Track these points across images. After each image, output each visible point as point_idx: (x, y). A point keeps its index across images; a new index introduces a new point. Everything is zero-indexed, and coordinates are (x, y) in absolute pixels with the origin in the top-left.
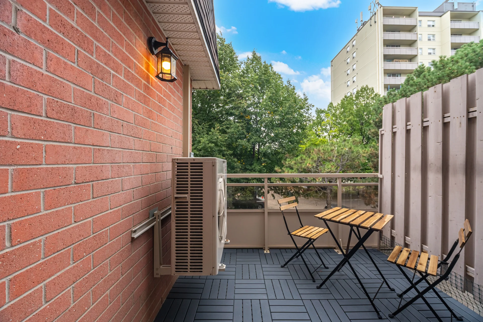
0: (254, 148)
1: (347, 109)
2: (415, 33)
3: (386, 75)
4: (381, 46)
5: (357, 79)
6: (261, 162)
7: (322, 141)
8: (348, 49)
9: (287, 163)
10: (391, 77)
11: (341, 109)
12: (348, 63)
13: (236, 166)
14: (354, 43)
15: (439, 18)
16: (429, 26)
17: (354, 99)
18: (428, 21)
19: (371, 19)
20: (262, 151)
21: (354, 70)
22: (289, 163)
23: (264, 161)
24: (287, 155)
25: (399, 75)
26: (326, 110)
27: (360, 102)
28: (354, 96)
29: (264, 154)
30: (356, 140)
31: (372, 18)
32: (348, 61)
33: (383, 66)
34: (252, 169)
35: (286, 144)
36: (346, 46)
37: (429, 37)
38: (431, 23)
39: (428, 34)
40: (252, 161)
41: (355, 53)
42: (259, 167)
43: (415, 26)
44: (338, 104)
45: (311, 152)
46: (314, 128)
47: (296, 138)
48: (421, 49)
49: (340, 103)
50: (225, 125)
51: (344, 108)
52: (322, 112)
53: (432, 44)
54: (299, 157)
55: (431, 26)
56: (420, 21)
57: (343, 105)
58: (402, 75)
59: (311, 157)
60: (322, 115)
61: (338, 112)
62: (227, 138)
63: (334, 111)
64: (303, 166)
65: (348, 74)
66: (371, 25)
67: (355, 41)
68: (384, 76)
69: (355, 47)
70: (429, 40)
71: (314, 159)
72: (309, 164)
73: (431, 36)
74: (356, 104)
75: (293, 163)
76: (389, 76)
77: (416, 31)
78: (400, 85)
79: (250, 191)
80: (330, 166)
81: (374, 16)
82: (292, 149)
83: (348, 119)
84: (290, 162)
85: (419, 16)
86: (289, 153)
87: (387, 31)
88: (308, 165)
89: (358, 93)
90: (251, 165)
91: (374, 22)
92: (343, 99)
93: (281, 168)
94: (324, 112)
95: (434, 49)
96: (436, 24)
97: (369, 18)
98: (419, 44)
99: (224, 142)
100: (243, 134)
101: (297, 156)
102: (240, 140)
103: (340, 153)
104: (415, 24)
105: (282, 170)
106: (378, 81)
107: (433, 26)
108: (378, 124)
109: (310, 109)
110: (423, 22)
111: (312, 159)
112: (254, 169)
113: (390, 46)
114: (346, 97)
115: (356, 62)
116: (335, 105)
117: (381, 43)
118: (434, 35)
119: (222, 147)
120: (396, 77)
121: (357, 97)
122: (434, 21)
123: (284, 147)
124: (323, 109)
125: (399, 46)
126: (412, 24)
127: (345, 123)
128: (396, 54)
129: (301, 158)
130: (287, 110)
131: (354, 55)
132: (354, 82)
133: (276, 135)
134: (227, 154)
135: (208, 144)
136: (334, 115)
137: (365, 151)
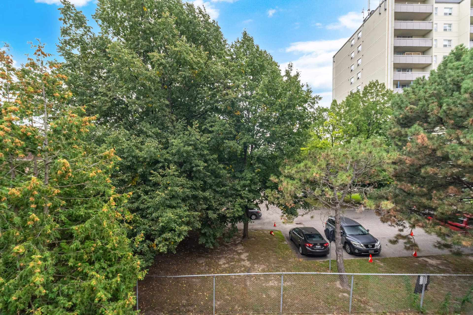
0: (245, 151)
1: (353, 107)
2: (431, 21)
3: (396, 70)
4: (391, 37)
5: (362, 75)
6: (254, 168)
7: (324, 143)
8: (353, 42)
9: (286, 171)
10: (401, 72)
11: (346, 107)
12: (352, 58)
13: (222, 174)
14: (360, 35)
15: (457, 5)
16: (446, 14)
17: (361, 95)
18: (445, 8)
19: (380, 6)
20: (256, 155)
21: (358, 65)
22: (288, 172)
23: (258, 167)
24: (286, 161)
25: (410, 70)
26: (329, 108)
27: (368, 99)
28: (361, 93)
29: (258, 158)
30: (376, 142)
31: (382, 6)
32: (353, 55)
33: (393, 60)
34: (243, 177)
35: (285, 146)
36: (350, 39)
37: (444, 27)
38: (448, 11)
39: (445, 24)
40: (242, 167)
41: (361, 46)
42: (251, 175)
43: (431, 13)
44: (343, 101)
45: (318, 157)
46: (315, 128)
47: (298, 139)
48: (436, 40)
49: (345, 100)
50: (209, 123)
51: (349, 107)
52: (325, 110)
53: (448, 35)
54: (302, 164)
55: (448, 14)
56: (436, 8)
57: (348, 103)
58: (413, 70)
59: (318, 164)
60: (325, 114)
61: (342, 111)
62: (209, 139)
63: (337, 110)
64: (308, 176)
65: (352, 71)
66: (380, 14)
67: (361, 33)
68: (394, 71)
69: (361, 40)
70: (445, 30)
71: (322, 167)
72: (317, 173)
73: (447, 25)
74: (363, 102)
75: (293, 172)
76: (398, 71)
77: (431, 20)
78: (411, 81)
79: (239, 205)
80: (344, 177)
81: (384, 3)
82: (292, 152)
83: (354, 118)
84: (290, 171)
85: (436, 2)
86: (289, 157)
87: (398, 20)
88: (314, 174)
89: (365, 88)
90: (241, 172)
91: (384, 10)
92: (349, 96)
93: (278, 177)
94: (327, 111)
95: (450, 41)
96: (454, 12)
97: (378, 5)
98: (434, 35)
99: (206, 144)
100: (231, 133)
101: (299, 162)
102: (227, 141)
103: (355, 159)
104: (431, 12)
105: (279, 179)
106: (386, 76)
107: (450, 14)
108: (401, 121)
109: (316, 102)
110: (439, 9)
111: (319, 166)
112: (245, 178)
113: (400, 37)
114: (351, 93)
115: (361, 56)
116: (339, 102)
117: (391, 33)
118: (450, 25)
119: (203, 151)
120: (407, 72)
121: (365, 94)
122: (451, 8)
123: (282, 150)
124: (325, 108)
125: (412, 37)
126: (427, 12)
127: (350, 123)
128: (408, 45)
129: (306, 165)
130: (288, 102)
131: (360, 48)
132: (358, 78)
133: (273, 134)
134: (210, 160)
135: (184, 146)
136: (338, 114)
137: (391, 156)
